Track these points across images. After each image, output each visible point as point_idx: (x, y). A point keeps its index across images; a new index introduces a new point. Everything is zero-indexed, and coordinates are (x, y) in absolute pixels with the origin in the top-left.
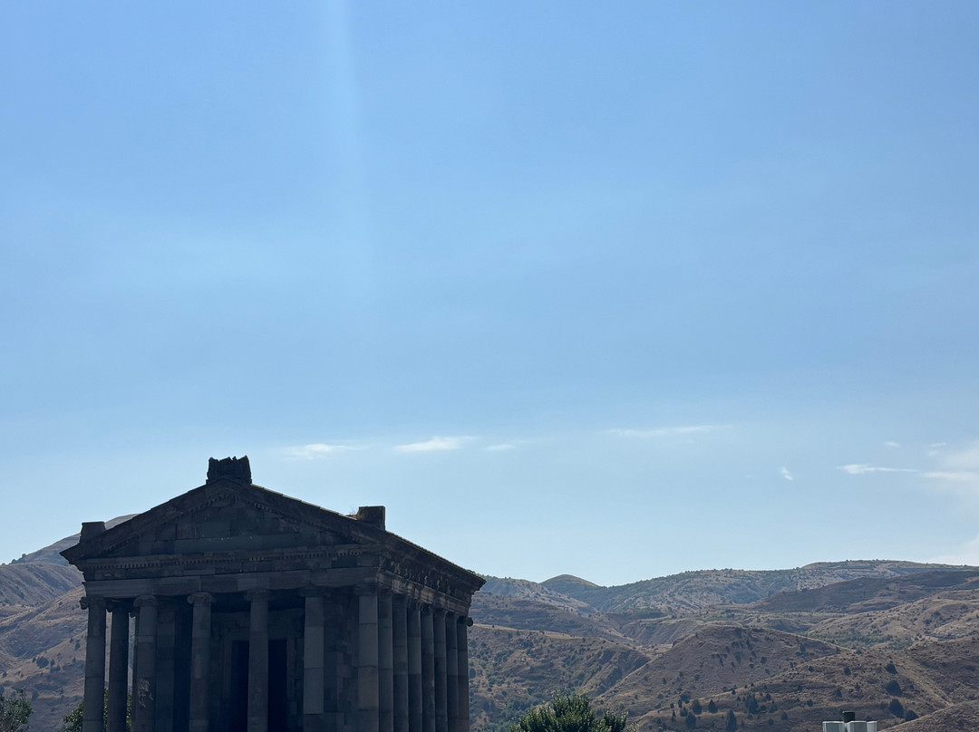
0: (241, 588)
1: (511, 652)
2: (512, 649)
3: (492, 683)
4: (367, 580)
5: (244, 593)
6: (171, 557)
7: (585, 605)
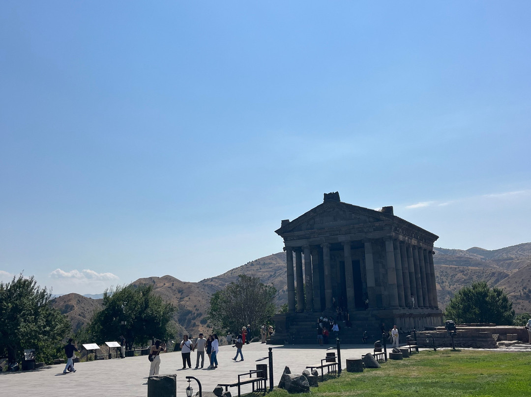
0: (340, 241)
1: (456, 274)
2: (456, 273)
3: (450, 285)
4: (388, 235)
5: (340, 243)
6: (313, 230)
7: (483, 257)
